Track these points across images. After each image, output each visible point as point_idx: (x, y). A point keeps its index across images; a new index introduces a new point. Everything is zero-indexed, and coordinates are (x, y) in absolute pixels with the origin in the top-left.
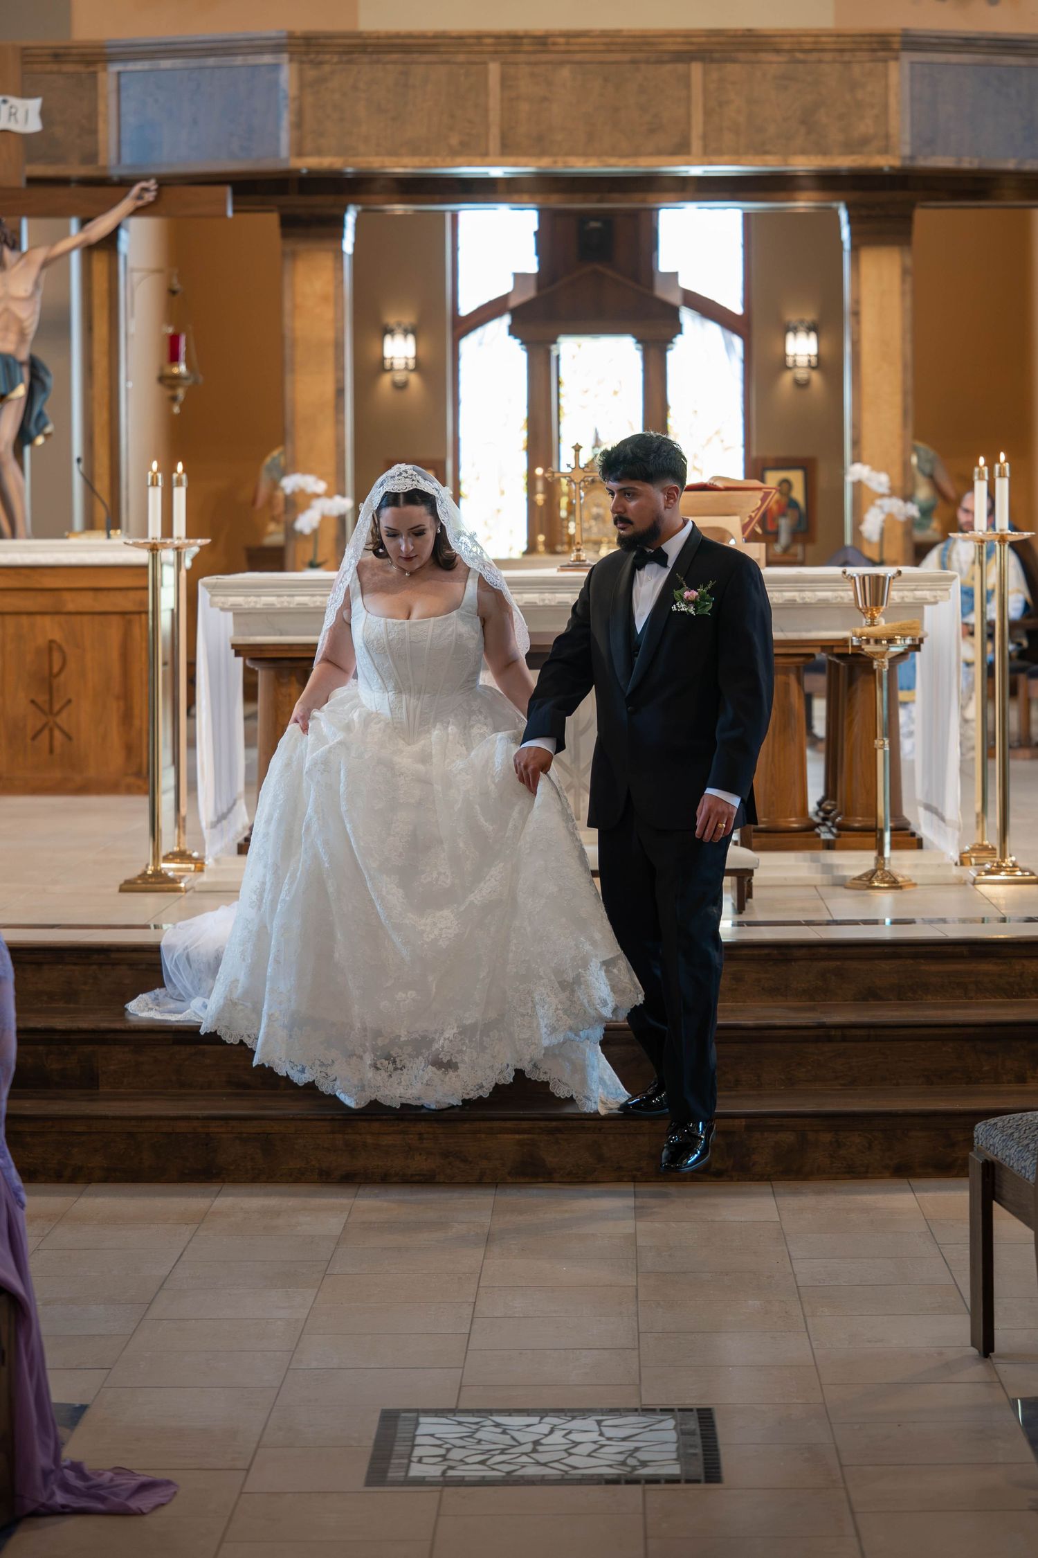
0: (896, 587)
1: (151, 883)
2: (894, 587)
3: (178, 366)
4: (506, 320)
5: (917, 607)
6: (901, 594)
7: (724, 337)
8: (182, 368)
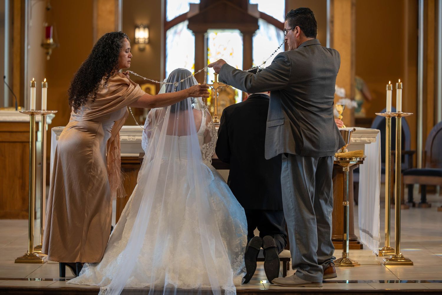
0: (353, 136)
1: (29, 259)
2: (352, 136)
3: (50, 39)
4: (186, 23)
5: (362, 145)
6: (355, 139)
7: (277, 32)
8: (51, 41)
